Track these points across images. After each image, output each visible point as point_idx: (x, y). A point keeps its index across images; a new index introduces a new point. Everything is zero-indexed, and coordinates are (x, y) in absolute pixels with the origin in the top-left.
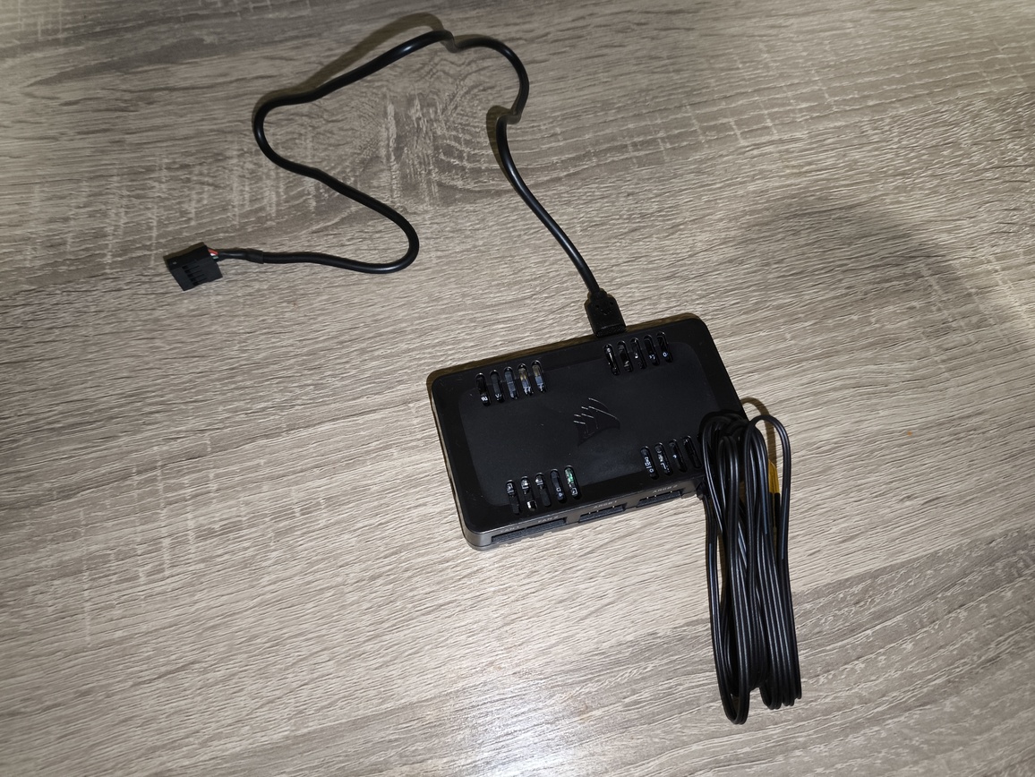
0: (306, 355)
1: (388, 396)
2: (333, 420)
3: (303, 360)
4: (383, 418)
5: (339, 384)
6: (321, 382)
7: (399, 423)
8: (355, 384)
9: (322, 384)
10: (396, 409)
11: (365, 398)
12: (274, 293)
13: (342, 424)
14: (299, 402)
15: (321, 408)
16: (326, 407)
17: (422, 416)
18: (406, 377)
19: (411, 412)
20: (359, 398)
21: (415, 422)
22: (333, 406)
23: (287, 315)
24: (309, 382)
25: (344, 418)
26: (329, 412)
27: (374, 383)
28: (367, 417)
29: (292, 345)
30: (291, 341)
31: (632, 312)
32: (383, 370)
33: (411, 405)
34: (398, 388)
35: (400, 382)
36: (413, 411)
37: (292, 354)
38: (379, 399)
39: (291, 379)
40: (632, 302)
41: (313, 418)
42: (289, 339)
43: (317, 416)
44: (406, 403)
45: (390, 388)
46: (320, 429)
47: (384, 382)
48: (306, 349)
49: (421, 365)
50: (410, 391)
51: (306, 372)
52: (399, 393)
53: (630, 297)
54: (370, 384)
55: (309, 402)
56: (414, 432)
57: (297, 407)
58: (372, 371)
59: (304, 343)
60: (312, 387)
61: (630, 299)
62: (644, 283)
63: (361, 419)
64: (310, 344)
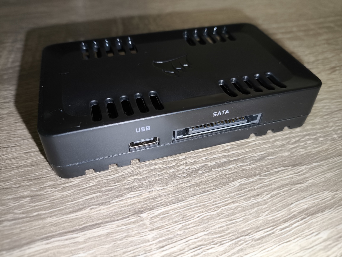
0: (28, 166)
1: (116, 206)
2: (47, 238)
3: (25, 171)
4: (109, 234)
5: (59, 195)
6: (39, 193)
7: (130, 239)
8: (77, 194)
9: (40, 195)
10: (125, 221)
11: (88, 210)
12: (12, 116)
13: (57, 244)
14: (10, 216)
15: (34, 223)
16: (40, 222)
17: (158, 228)
18: (136, 184)
19: (144, 224)
20: (80, 210)
21: (150, 236)
22: (49, 220)
23: (19, 132)
24: (26, 193)
25: (61, 235)
26: (43, 228)
27: (100, 192)
28: (89, 234)
29: (16, 158)
30: (16, 154)
31: (336, 119)
32: (111, 177)
33: (144, 215)
34: (128, 196)
35: (131, 189)
36: (147, 222)
37: (15, 165)
38: (104, 210)
39: (7, 190)
40: (332, 112)
41: (23, 235)
42: (14, 152)
43: (27, 234)
44: (137, 212)
45: (117, 197)
46: (28, 251)
47: (111, 190)
48: (29, 161)
49: (152, 171)
50: (141, 198)
51: (25, 183)
52: (129, 202)
53: (328, 109)
54: (95, 193)
55: (21, 216)
56: (150, 251)
57: (6, 224)
58: (98, 179)
59: (29, 155)
60: (28, 199)
61: (329, 110)
62: (333, 99)
63: (80, 237)
64: (34, 156)
